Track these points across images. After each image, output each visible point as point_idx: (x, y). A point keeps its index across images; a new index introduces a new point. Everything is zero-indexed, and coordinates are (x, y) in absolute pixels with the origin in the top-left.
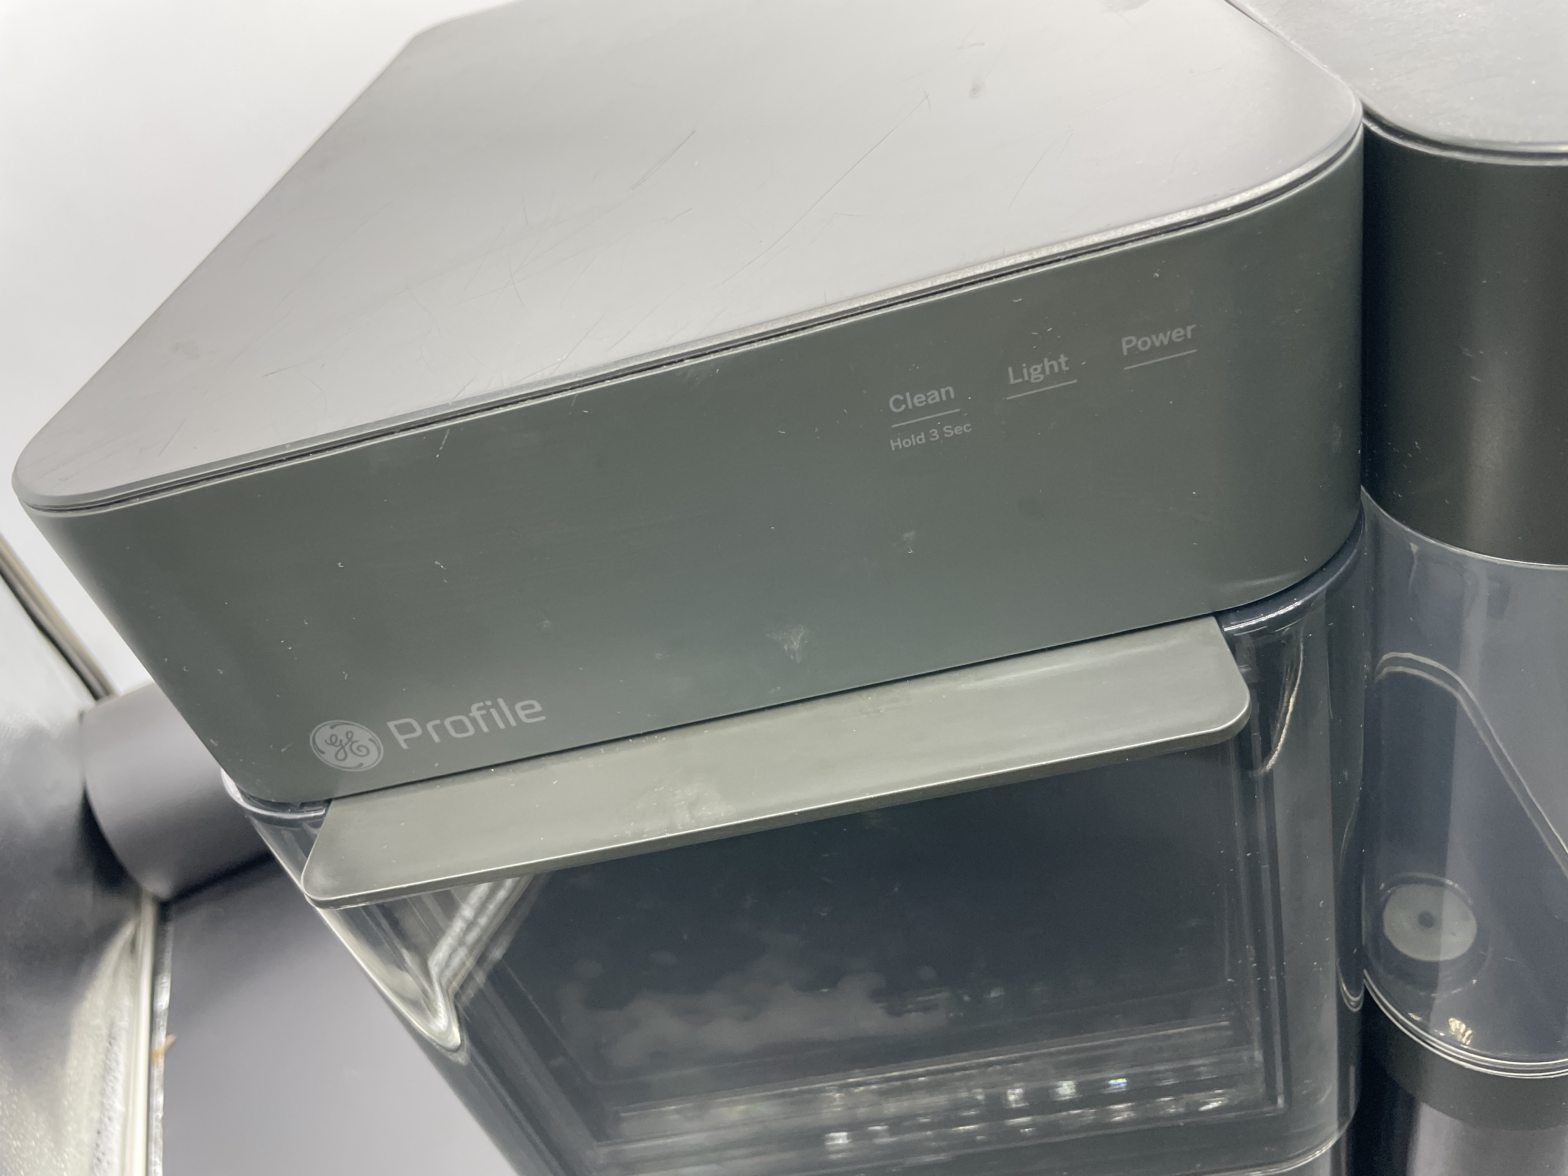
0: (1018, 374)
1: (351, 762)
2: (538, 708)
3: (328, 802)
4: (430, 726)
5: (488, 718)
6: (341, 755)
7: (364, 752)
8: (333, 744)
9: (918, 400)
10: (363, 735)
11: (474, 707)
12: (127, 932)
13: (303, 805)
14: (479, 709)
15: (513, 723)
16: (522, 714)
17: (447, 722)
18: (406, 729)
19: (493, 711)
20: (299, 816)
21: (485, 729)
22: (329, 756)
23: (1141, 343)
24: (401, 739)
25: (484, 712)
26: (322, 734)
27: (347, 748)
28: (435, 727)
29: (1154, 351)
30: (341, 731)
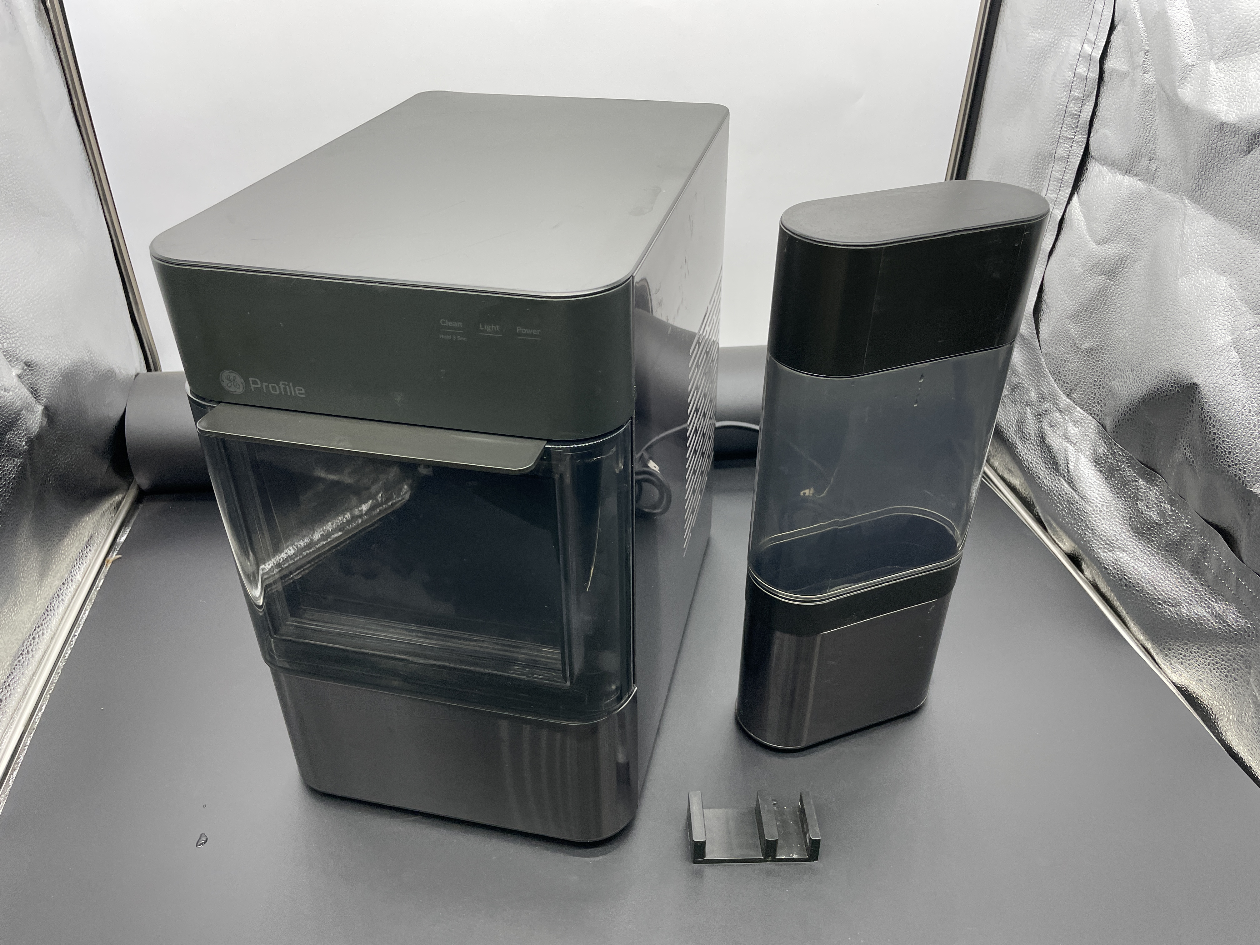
0: (483, 327)
1: (232, 389)
2: (303, 391)
3: (220, 402)
4: (264, 384)
5: (285, 389)
6: (229, 385)
7: (238, 387)
8: (228, 379)
9: (450, 324)
10: (239, 380)
11: (281, 383)
12: (118, 498)
13: (211, 401)
14: (283, 384)
15: (294, 395)
16: (297, 392)
17: (270, 385)
18: (255, 382)
19: (287, 386)
20: (207, 404)
21: (283, 393)
22: (225, 384)
23: (524, 331)
24: (252, 386)
25: (284, 386)
26: (225, 374)
27: (232, 383)
28: (266, 386)
29: (526, 335)
30: (232, 375)
